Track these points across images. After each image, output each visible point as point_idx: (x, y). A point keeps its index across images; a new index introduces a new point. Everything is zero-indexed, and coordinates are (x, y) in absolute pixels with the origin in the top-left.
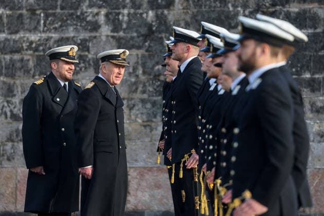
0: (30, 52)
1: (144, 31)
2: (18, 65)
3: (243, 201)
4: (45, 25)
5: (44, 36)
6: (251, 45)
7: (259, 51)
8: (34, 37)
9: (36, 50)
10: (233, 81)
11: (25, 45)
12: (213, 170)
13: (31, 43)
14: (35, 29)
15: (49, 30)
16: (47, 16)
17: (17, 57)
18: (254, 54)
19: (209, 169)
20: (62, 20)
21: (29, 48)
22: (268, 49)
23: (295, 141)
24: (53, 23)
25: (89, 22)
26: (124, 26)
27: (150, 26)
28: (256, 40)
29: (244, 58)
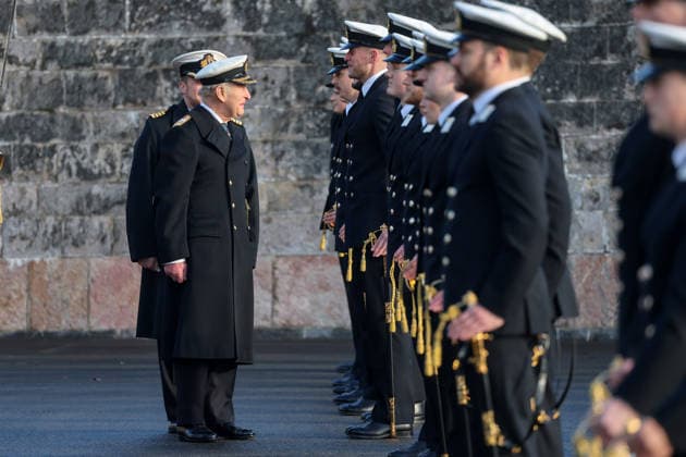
0: (108, 65)
1: (298, 27)
2: (89, 86)
3: (464, 309)
4: (132, 20)
5: (131, 37)
6: (477, 49)
7: (490, 58)
8: (114, 40)
9: (118, 61)
10: (442, 110)
11: (99, 54)
12: (415, 258)
13: (110, 49)
14: (116, 27)
15: (140, 28)
16: (135, 5)
17: (86, 73)
18: (482, 65)
19: (408, 256)
20: (161, 11)
21: (107, 58)
22: (505, 55)
23: (550, 210)
24: (145, 15)
25: (205, 15)
26: (265, 20)
27: (308, 20)
28: (485, 40)
29: (466, 71)
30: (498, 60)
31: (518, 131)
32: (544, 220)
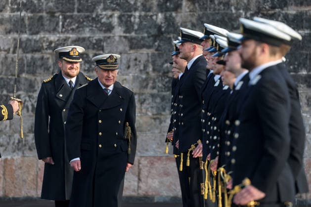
0: (50, 51)
1: (154, 31)
2: (39, 63)
3: (243, 187)
4: (63, 27)
5: (62, 36)
6: (252, 45)
7: (259, 50)
8: (53, 38)
10: (236, 77)
11: (45, 45)
13: (51, 43)
14: (55, 30)
15: (67, 31)
16: (65, 18)
17: (37, 55)
18: (254, 53)
19: (213, 158)
20: (79, 22)
21: (49, 47)
22: (267, 48)
24: (70, 24)
25: (103, 24)
26: (136, 27)
27: (159, 28)
28: (256, 40)
29: (246, 56)
30: (263, 51)
31: (274, 90)
32: (288, 139)
